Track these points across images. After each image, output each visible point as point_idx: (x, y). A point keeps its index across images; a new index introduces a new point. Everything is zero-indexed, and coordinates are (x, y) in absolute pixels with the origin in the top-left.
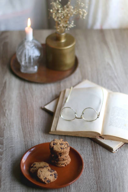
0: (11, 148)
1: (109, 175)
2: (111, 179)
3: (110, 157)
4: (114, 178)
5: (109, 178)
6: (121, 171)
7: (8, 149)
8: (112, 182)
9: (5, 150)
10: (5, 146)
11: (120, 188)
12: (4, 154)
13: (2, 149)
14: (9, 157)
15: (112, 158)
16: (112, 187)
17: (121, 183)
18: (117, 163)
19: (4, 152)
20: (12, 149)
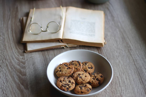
0: (31, 58)
1: (116, 72)
2: (119, 75)
3: (114, 57)
4: (120, 73)
5: (117, 73)
6: (126, 68)
7: (29, 59)
8: (119, 76)
9: (27, 60)
10: (26, 57)
11: (127, 80)
12: (27, 63)
13: (24, 60)
14: (31, 65)
15: (116, 58)
16: (120, 80)
17: (127, 77)
18: (121, 61)
19: (26, 62)
20: (33, 59)
